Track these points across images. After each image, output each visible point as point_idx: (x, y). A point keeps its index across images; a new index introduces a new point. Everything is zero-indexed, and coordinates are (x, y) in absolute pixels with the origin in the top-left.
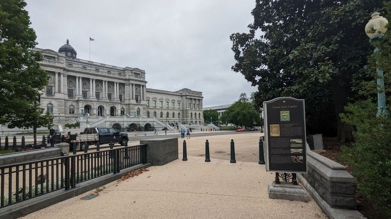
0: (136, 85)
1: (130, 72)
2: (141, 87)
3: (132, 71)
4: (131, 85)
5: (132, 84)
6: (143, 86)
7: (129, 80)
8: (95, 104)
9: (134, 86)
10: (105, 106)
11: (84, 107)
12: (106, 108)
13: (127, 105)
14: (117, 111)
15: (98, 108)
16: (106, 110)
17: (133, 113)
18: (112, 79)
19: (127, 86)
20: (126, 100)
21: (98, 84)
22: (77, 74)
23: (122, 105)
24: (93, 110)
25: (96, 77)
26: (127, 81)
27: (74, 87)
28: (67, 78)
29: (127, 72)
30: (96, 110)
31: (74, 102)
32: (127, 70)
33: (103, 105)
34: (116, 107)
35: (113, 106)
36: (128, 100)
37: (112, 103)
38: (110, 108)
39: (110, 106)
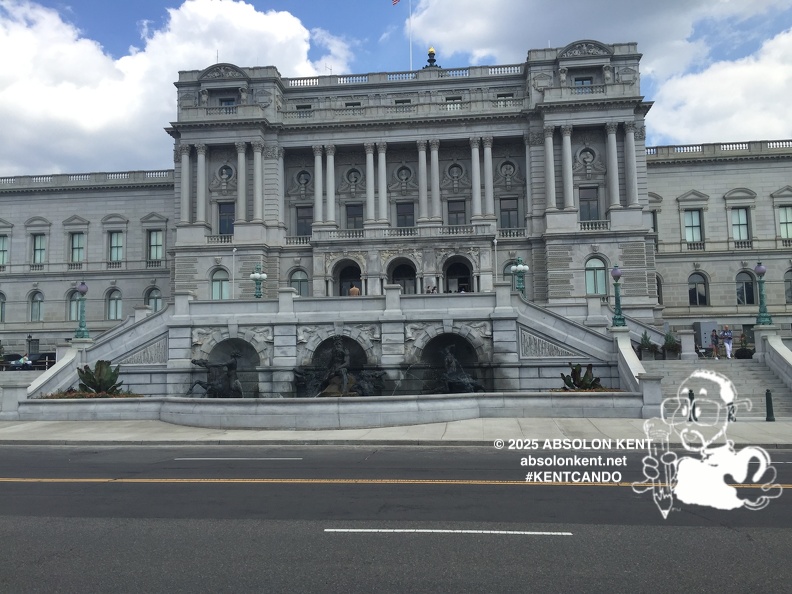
0: (578, 132)
1: (548, 71)
2: (613, 137)
3: (556, 62)
4: (550, 141)
5: (558, 133)
6: (622, 130)
7: (538, 113)
8: (374, 257)
9: (567, 139)
10: (416, 258)
11: (330, 273)
12: (422, 268)
13: (534, 246)
14: (478, 278)
15: (385, 272)
16: (421, 279)
17: (562, 282)
18: (460, 126)
19: (535, 145)
20: (531, 218)
21: (407, 166)
22: (316, 137)
23: (510, 247)
24: (366, 281)
25: (387, 134)
26: (532, 123)
27: (313, 194)
28: (281, 162)
29: (533, 75)
30: (378, 281)
31: (305, 254)
32: (532, 68)
33: (406, 256)
34: (471, 261)
35: (454, 254)
36: (537, 217)
37: (449, 244)
38: (441, 266)
39: (439, 259)
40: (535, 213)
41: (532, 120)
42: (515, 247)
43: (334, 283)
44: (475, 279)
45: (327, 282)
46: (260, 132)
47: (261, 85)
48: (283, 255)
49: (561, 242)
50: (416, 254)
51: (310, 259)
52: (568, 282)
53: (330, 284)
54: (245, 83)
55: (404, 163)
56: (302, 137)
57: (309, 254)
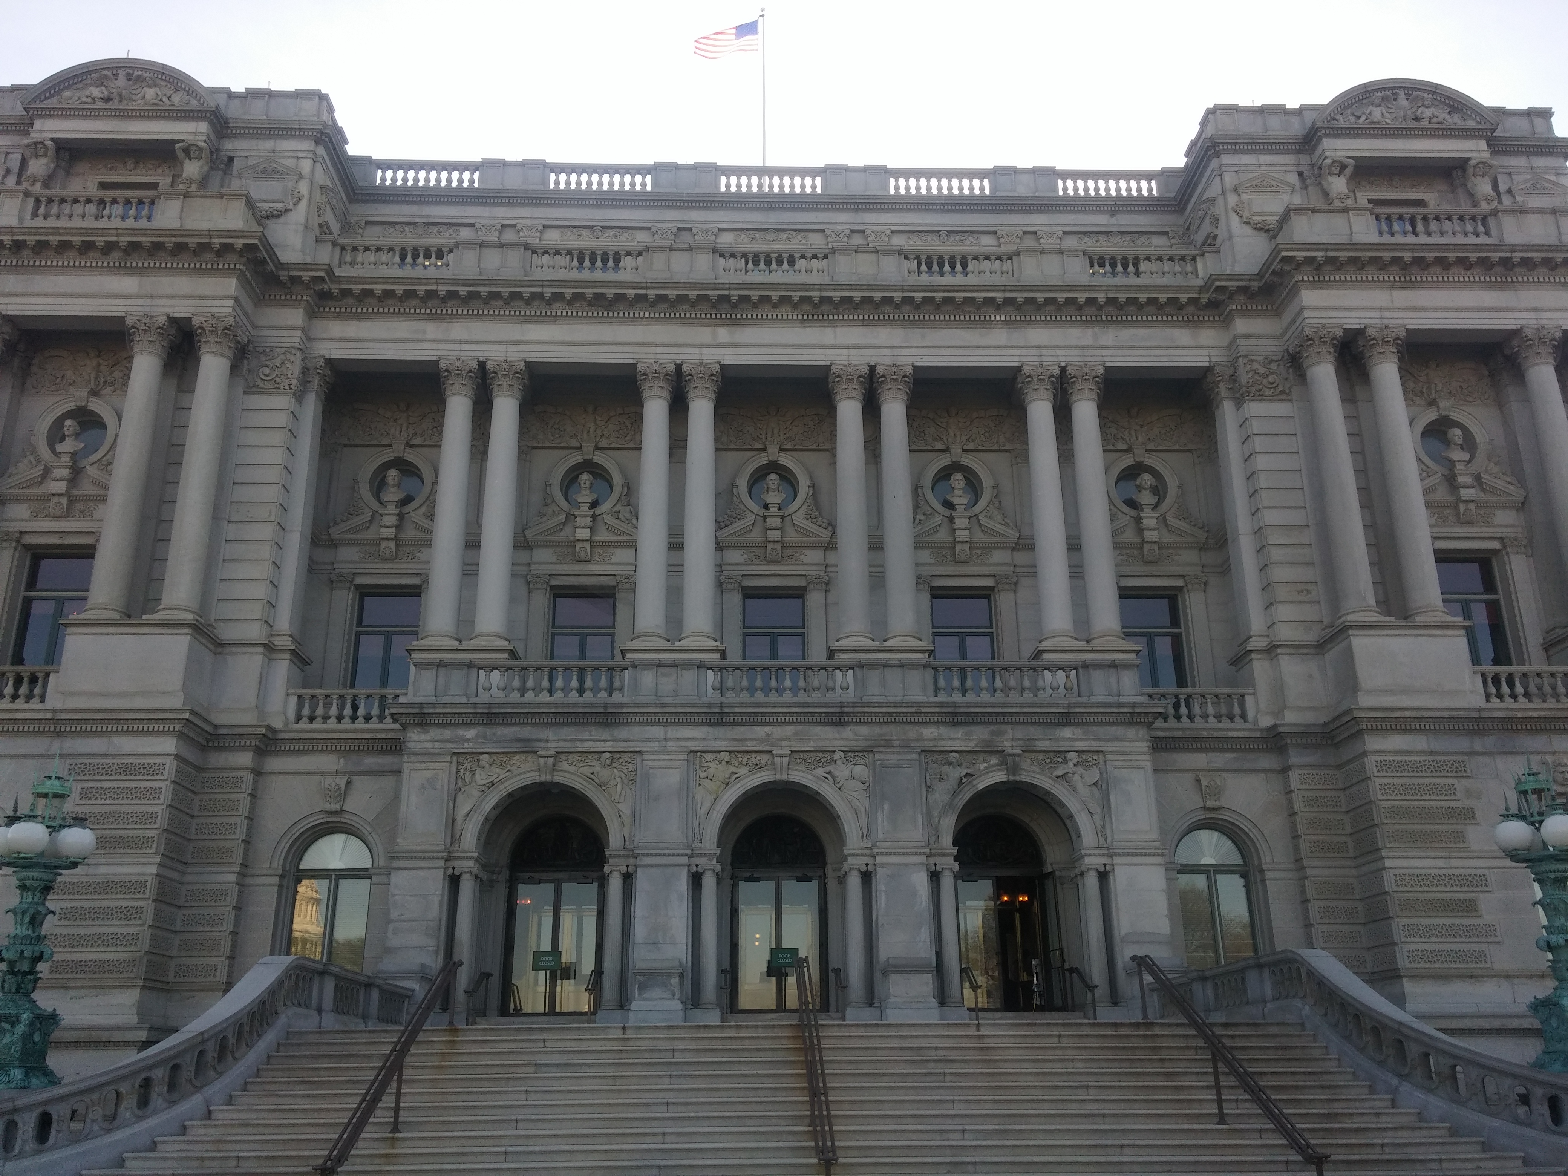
1: (1279, 169)
2: (1542, 381)
3: (1306, 143)
4: (1327, 379)
5: (1353, 352)
7: (1272, 286)
8: (668, 778)
9: (1389, 373)
11: (470, 839)
12: (868, 834)
13: (1294, 758)
14: (1103, 876)
15: (710, 842)
16: (867, 877)
17: (1447, 907)
18: (987, 324)
19: (1260, 396)
20: (1271, 650)
21: (785, 460)
22: (459, 330)
23: (1199, 760)
24: (628, 878)
25: (723, 334)
26: (1241, 325)
27: (428, 543)
28: (311, 407)
29: (1229, 179)
30: (682, 884)
31: (371, 761)
32: (1226, 159)
33: (801, 776)
34: (1073, 804)
35: (999, 777)
36: (1297, 648)
37: (980, 733)
38: (948, 824)
39: (941, 794)
40: (1285, 634)
41: (1244, 313)
42: (1219, 760)
43: (484, 886)
44: (1091, 882)
45: (454, 881)
46: (230, 285)
47: (269, 144)
48: (275, 763)
49: (1419, 742)
50: (842, 771)
51: (387, 782)
52: (1470, 907)
53: (467, 888)
54: (203, 127)
55: (773, 453)
56: (402, 328)
57: (387, 761)
